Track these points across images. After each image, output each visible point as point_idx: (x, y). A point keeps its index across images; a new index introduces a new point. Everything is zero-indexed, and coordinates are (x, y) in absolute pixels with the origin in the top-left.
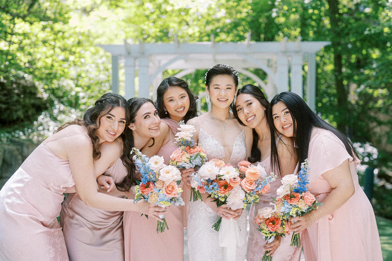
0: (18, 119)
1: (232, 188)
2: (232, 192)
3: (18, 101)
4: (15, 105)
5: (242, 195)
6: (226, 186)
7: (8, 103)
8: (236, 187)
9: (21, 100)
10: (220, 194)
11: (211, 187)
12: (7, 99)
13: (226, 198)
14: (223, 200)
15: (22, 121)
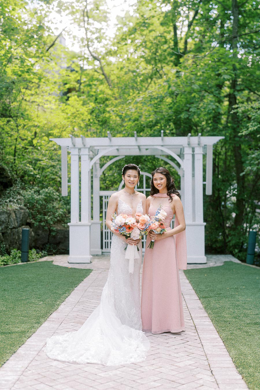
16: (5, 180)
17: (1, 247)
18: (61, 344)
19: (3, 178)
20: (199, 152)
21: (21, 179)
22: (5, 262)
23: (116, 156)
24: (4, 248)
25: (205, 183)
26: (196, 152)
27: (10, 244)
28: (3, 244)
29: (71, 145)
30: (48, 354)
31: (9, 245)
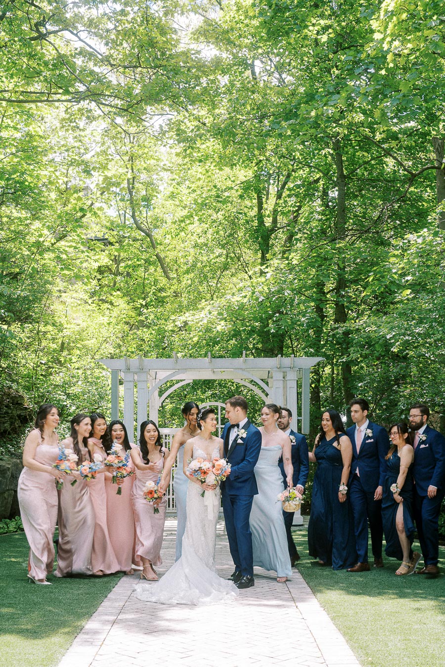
0: (5, 431)
1: (208, 473)
2: (208, 475)
3: (7, 413)
4: (4, 417)
5: (214, 477)
6: (205, 473)
8: (210, 473)
9: (10, 411)
10: (201, 477)
11: (196, 473)
13: (205, 479)
15: (9, 434)
16: (23, 413)
18: (148, 591)
19: (21, 409)
20: (292, 376)
23: (181, 381)
25: (300, 418)
26: (288, 378)
29: (123, 368)
30: (139, 597)
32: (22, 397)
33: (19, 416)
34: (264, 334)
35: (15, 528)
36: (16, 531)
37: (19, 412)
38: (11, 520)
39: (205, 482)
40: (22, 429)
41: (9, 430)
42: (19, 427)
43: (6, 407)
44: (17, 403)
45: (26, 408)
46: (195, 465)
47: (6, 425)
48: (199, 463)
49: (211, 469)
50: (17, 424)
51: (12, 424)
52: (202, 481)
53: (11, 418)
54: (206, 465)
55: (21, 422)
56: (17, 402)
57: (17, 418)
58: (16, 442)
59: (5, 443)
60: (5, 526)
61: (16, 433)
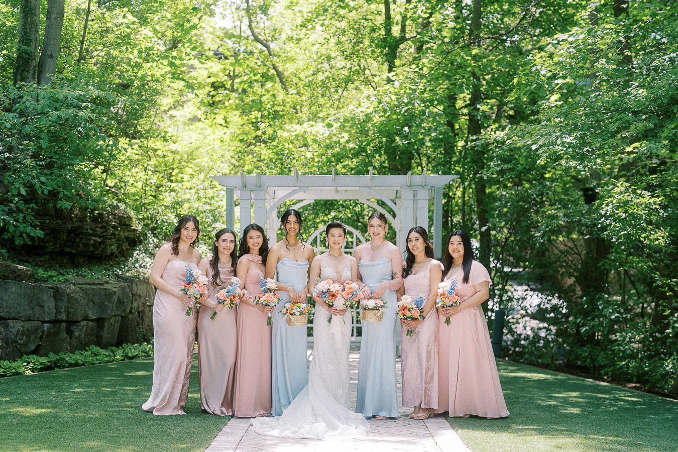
0: (112, 254)
1: (336, 297)
2: (337, 299)
3: (113, 234)
4: (110, 239)
5: (343, 301)
6: (333, 296)
7: (103, 236)
8: (339, 297)
9: (117, 233)
10: (329, 300)
11: (324, 296)
12: (102, 232)
13: (333, 302)
14: (331, 304)
15: (116, 257)
16: (131, 235)
17: (137, 333)
18: (268, 424)
19: (129, 231)
20: (424, 195)
21: (152, 233)
22: (145, 352)
23: (302, 201)
24: (140, 334)
26: (418, 197)
27: (147, 328)
28: (140, 328)
29: (239, 185)
30: (258, 431)
31: (146, 330)
32: (130, 218)
33: (127, 238)
34: (391, 150)
35: (122, 356)
36: (123, 360)
37: (126, 234)
38: (117, 347)
39: (332, 306)
40: (130, 252)
41: (117, 252)
42: (127, 249)
43: (113, 227)
44: (125, 224)
45: (134, 230)
46: (323, 286)
47: (113, 247)
48: (327, 285)
49: (340, 291)
50: (125, 246)
51: (119, 246)
52: (329, 305)
53: (118, 240)
54: (335, 288)
55: (130, 244)
56: (124, 222)
57: (125, 240)
58: (124, 265)
59: (112, 266)
60: (111, 354)
61: (123, 256)
